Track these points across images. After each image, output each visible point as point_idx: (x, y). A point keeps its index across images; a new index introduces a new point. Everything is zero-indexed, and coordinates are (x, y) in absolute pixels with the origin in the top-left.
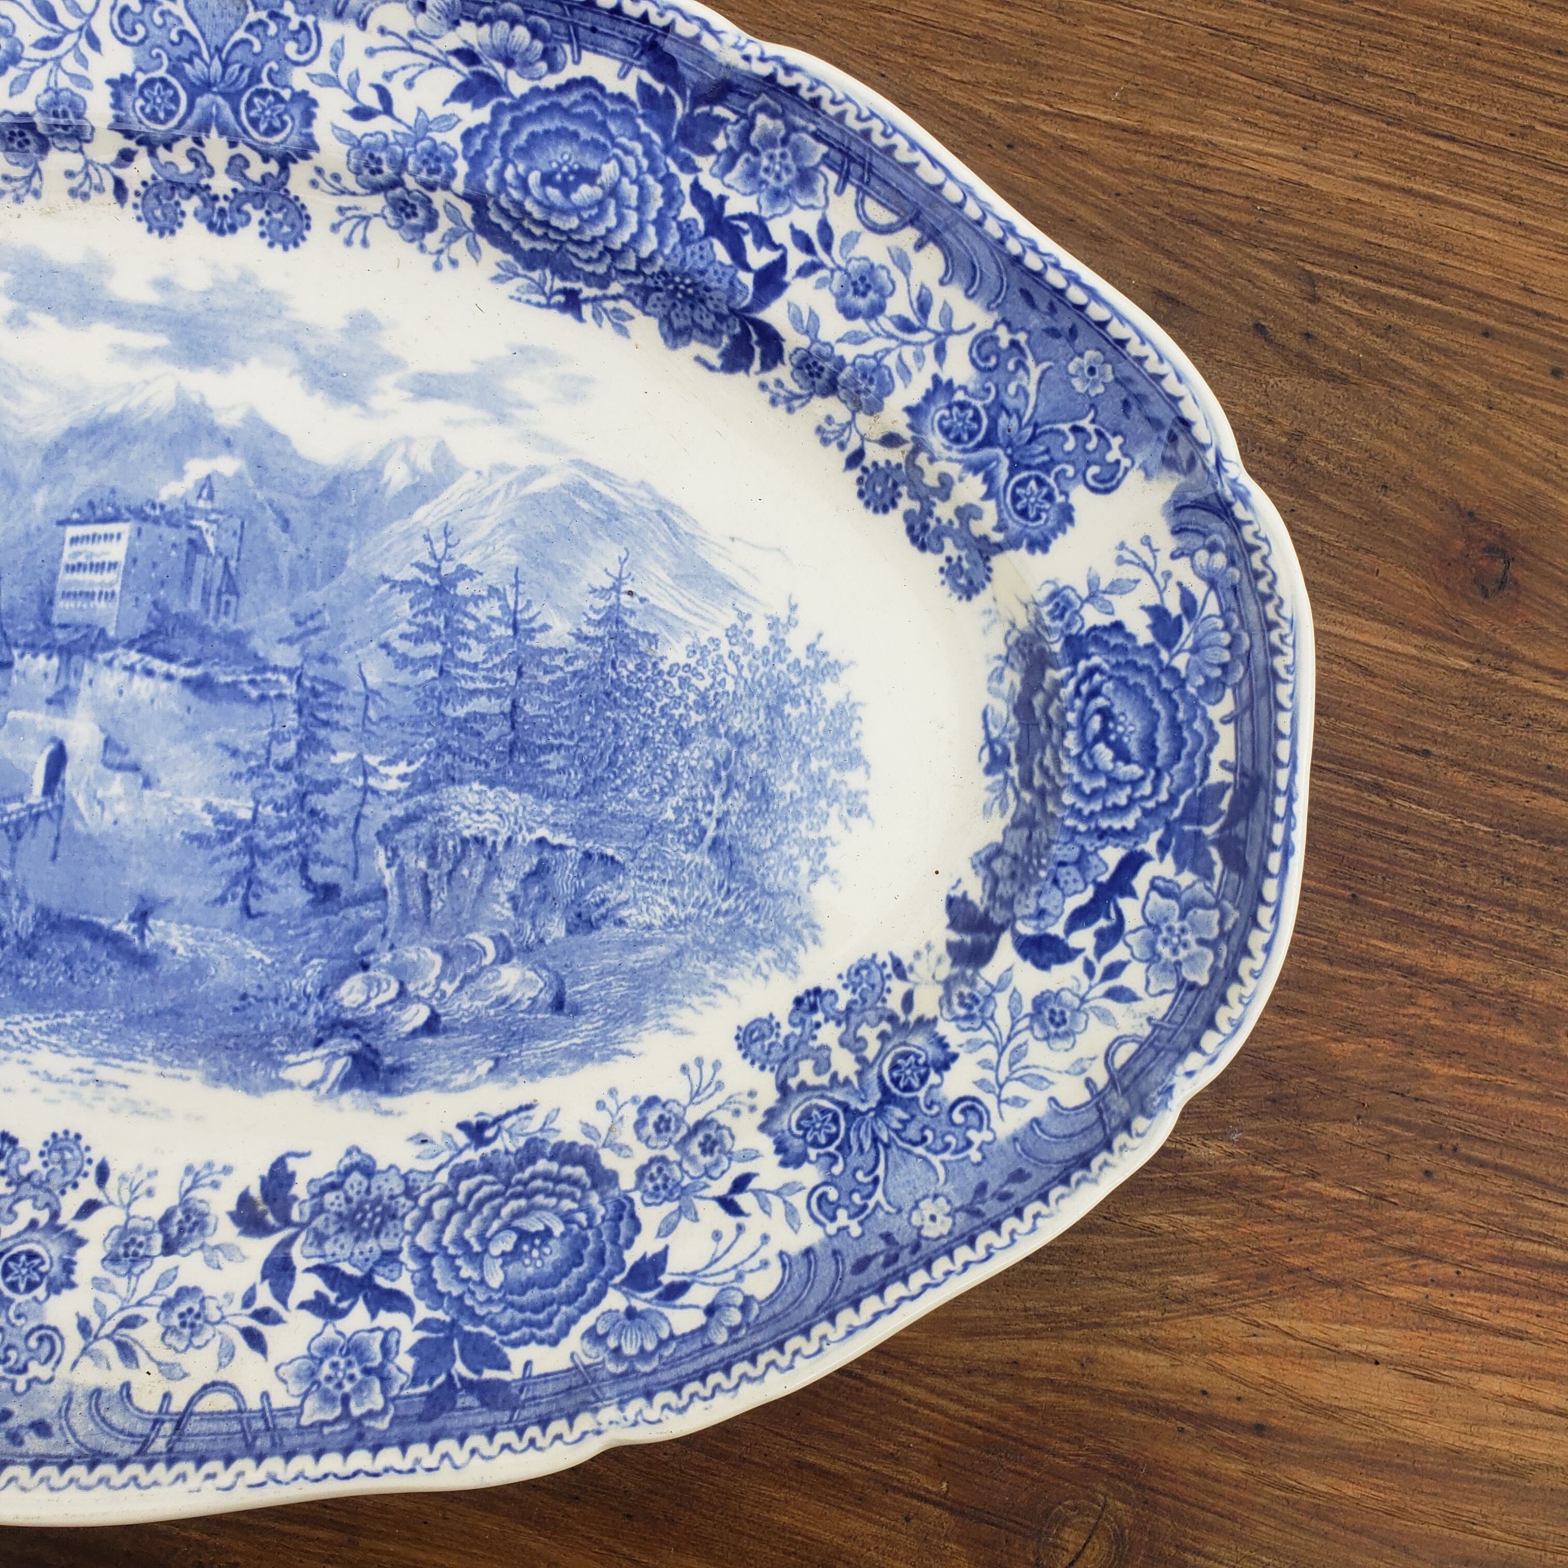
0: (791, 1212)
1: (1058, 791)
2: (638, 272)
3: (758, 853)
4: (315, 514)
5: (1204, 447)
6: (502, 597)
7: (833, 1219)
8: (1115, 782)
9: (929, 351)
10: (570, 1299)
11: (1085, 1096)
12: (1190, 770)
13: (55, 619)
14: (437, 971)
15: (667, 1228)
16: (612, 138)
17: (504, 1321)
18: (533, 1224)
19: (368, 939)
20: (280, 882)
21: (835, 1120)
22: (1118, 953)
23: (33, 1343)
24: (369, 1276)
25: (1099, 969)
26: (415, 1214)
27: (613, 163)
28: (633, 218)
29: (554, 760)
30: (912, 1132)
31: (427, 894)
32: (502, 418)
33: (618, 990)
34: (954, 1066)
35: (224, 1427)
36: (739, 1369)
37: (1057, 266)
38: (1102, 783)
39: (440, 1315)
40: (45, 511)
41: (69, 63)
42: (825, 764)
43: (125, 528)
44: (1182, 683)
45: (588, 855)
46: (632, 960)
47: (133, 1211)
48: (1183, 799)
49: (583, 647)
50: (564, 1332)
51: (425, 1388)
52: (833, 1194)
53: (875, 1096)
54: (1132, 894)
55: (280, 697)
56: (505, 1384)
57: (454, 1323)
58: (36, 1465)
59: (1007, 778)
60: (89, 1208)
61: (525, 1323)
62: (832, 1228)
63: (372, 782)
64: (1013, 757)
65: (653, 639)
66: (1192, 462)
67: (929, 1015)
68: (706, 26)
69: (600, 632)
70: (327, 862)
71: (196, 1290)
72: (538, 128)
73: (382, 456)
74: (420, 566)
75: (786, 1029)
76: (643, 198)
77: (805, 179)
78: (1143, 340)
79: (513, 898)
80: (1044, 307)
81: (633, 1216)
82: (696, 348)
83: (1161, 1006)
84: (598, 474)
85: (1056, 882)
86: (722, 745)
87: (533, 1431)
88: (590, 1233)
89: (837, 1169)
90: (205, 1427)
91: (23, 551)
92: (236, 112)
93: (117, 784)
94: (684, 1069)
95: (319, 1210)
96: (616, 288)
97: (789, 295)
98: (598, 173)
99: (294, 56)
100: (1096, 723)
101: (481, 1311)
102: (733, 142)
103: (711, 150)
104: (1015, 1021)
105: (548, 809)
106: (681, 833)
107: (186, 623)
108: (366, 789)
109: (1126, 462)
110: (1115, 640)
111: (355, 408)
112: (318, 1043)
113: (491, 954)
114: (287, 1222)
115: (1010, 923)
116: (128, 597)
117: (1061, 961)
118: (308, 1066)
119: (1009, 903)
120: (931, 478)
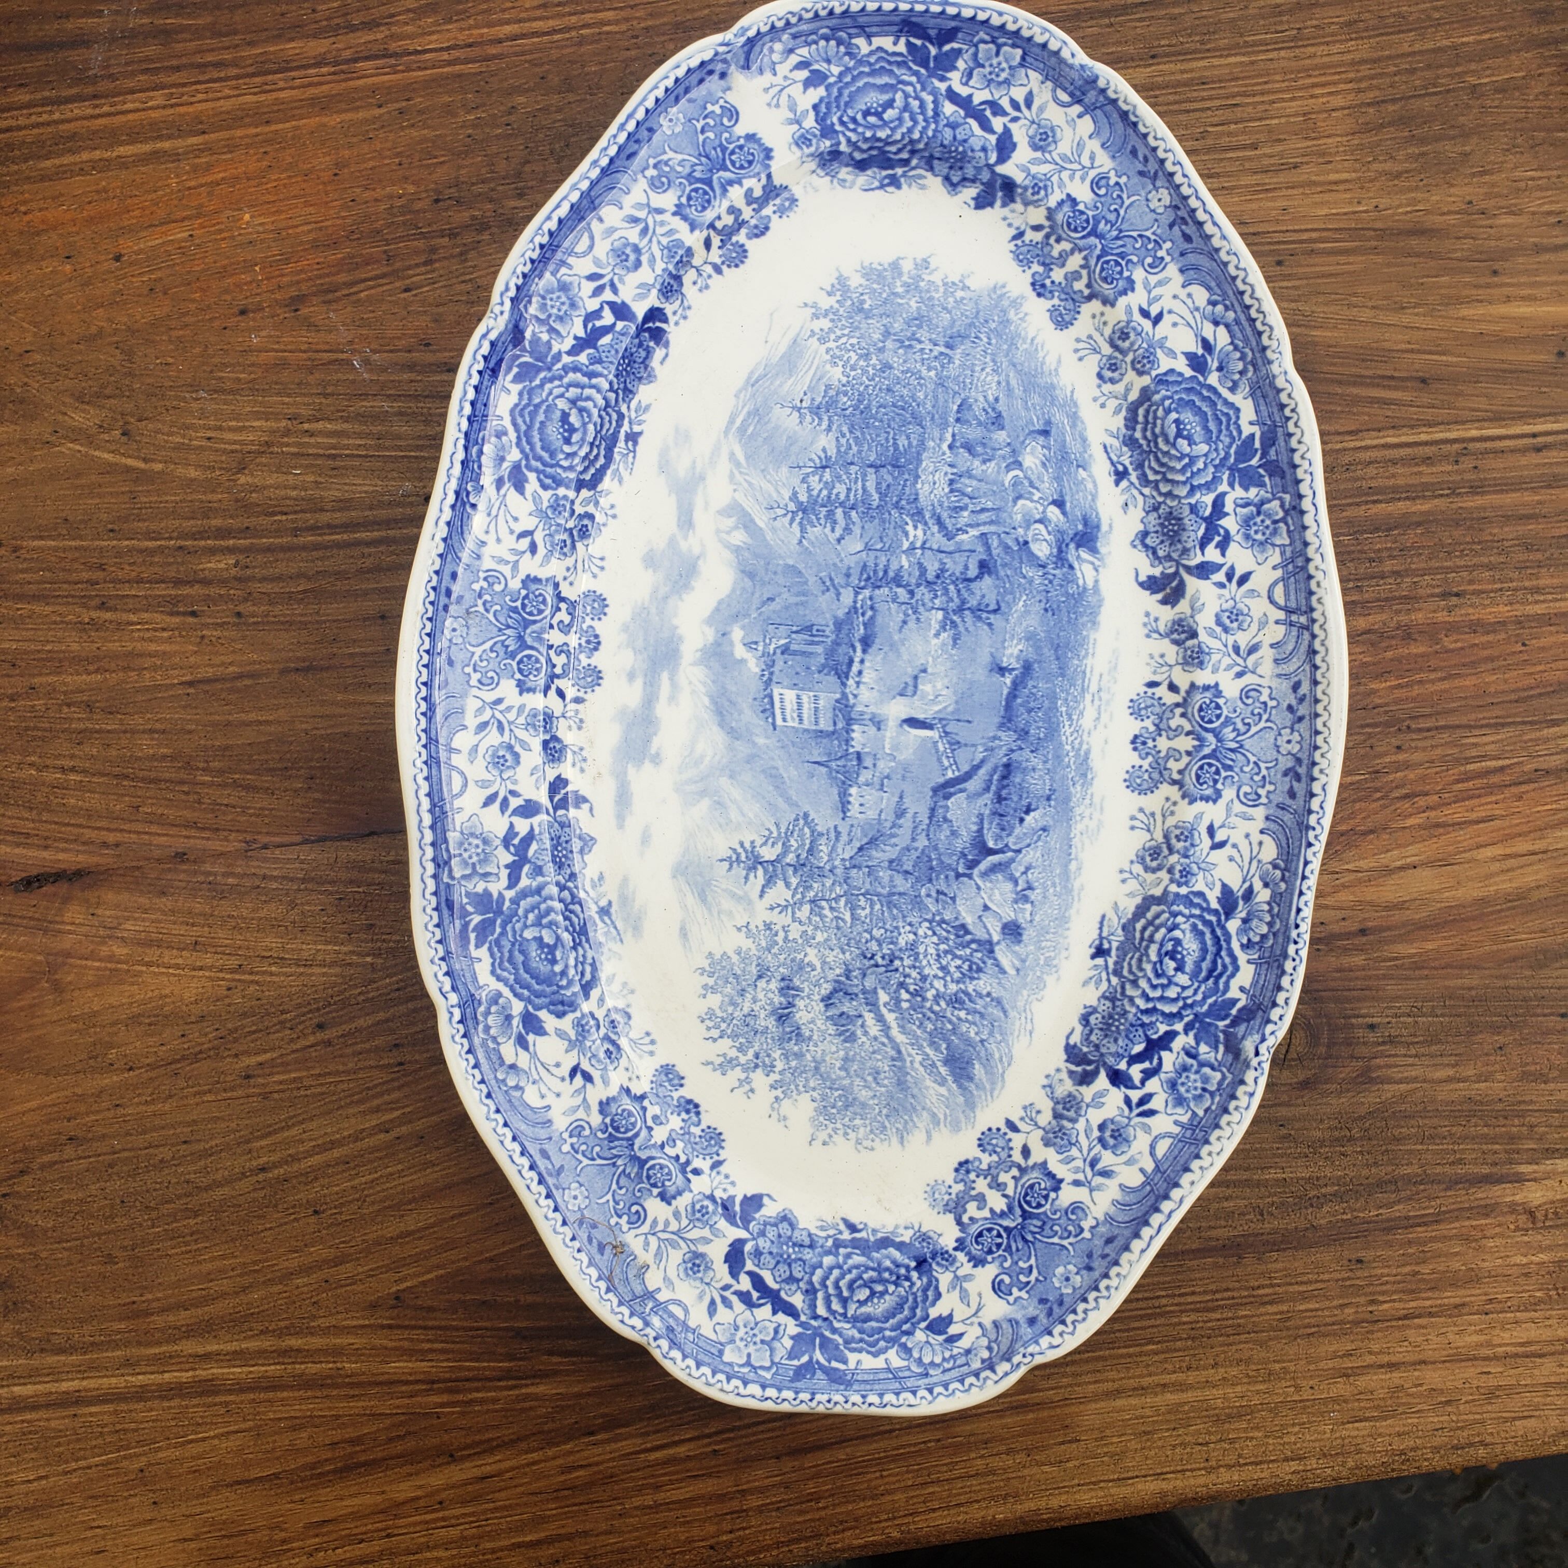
0: (1160, 284)
1: (912, 142)
2: (616, 392)
3: (954, 321)
4: (763, 584)
5: (716, 54)
6: (808, 475)
7: (1162, 259)
8: (906, 107)
9: (659, 218)
10: (1213, 404)
11: (1087, 118)
12: (899, 64)
13: (831, 729)
14: (1028, 503)
15: (1172, 354)
16: (543, 402)
17: (1227, 440)
18: (1172, 430)
19: (1010, 543)
20: (978, 593)
21: (1107, 262)
22: (1005, 103)
23: (1250, 701)
24: (1205, 519)
25: (1016, 114)
26: (1168, 502)
27: (557, 401)
28: (587, 392)
29: (902, 442)
30: (1112, 217)
31: (983, 510)
32: (702, 478)
33: (1036, 399)
34: (1074, 195)
35: (1292, 587)
36: (1248, 300)
37: (615, 136)
38: (906, 115)
39: (1225, 477)
40: (767, 737)
41: (511, 716)
42: (898, 284)
43: (776, 692)
44: (848, 69)
45: (958, 420)
46: (1018, 392)
47: (1173, 662)
48: (915, 68)
49: (834, 428)
50: (1232, 405)
51: (1267, 479)
52: (1149, 260)
53: (1093, 240)
54: (970, 96)
55: (871, 598)
56: (1262, 434)
57: (1230, 469)
58: (1315, 683)
59: (904, 175)
60: (1173, 688)
61: (1228, 428)
62: (1168, 259)
63: (918, 545)
64: (890, 172)
65: (828, 387)
66: (725, 61)
67: (1045, 213)
68: (484, 336)
69: (826, 418)
70: (966, 568)
71: (1217, 615)
72: (538, 445)
73: (727, 546)
74: (792, 520)
75: (1056, 301)
76: (577, 385)
77: (564, 287)
78: (656, 87)
79: (984, 462)
80: (636, 146)
81: (1165, 374)
82: (655, 363)
83: (1035, 76)
84: (732, 421)
85: (965, 141)
86: (889, 344)
87: (1287, 412)
88: (1176, 397)
89: (1135, 259)
90: (1293, 597)
91: (792, 749)
92: (535, 622)
93: (925, 687)
94: (1080, 359)
95: (1168, 558)
96: (624, 409)
97: (628, 301)
98: (563, 411)
99: (502, 586)
100: (872, 119)
101: (1222, 454)
102: (544, 329)
103: (549, 342)
104: (1046, 162)
105: (931, 444)
106: (943, 367)
107: (830, 653)
108: (923, 548)
109: (721, 102)
110: (823, 109)
111: (700, 562)
112: (1071, 567)
113: (1017, 472)
114: (1176, 573)
115: (989, 166)
116: (817, 687)
117: (1011, 136)
118: (1085, 572)
119: (978, 169)
120: (729, 220)
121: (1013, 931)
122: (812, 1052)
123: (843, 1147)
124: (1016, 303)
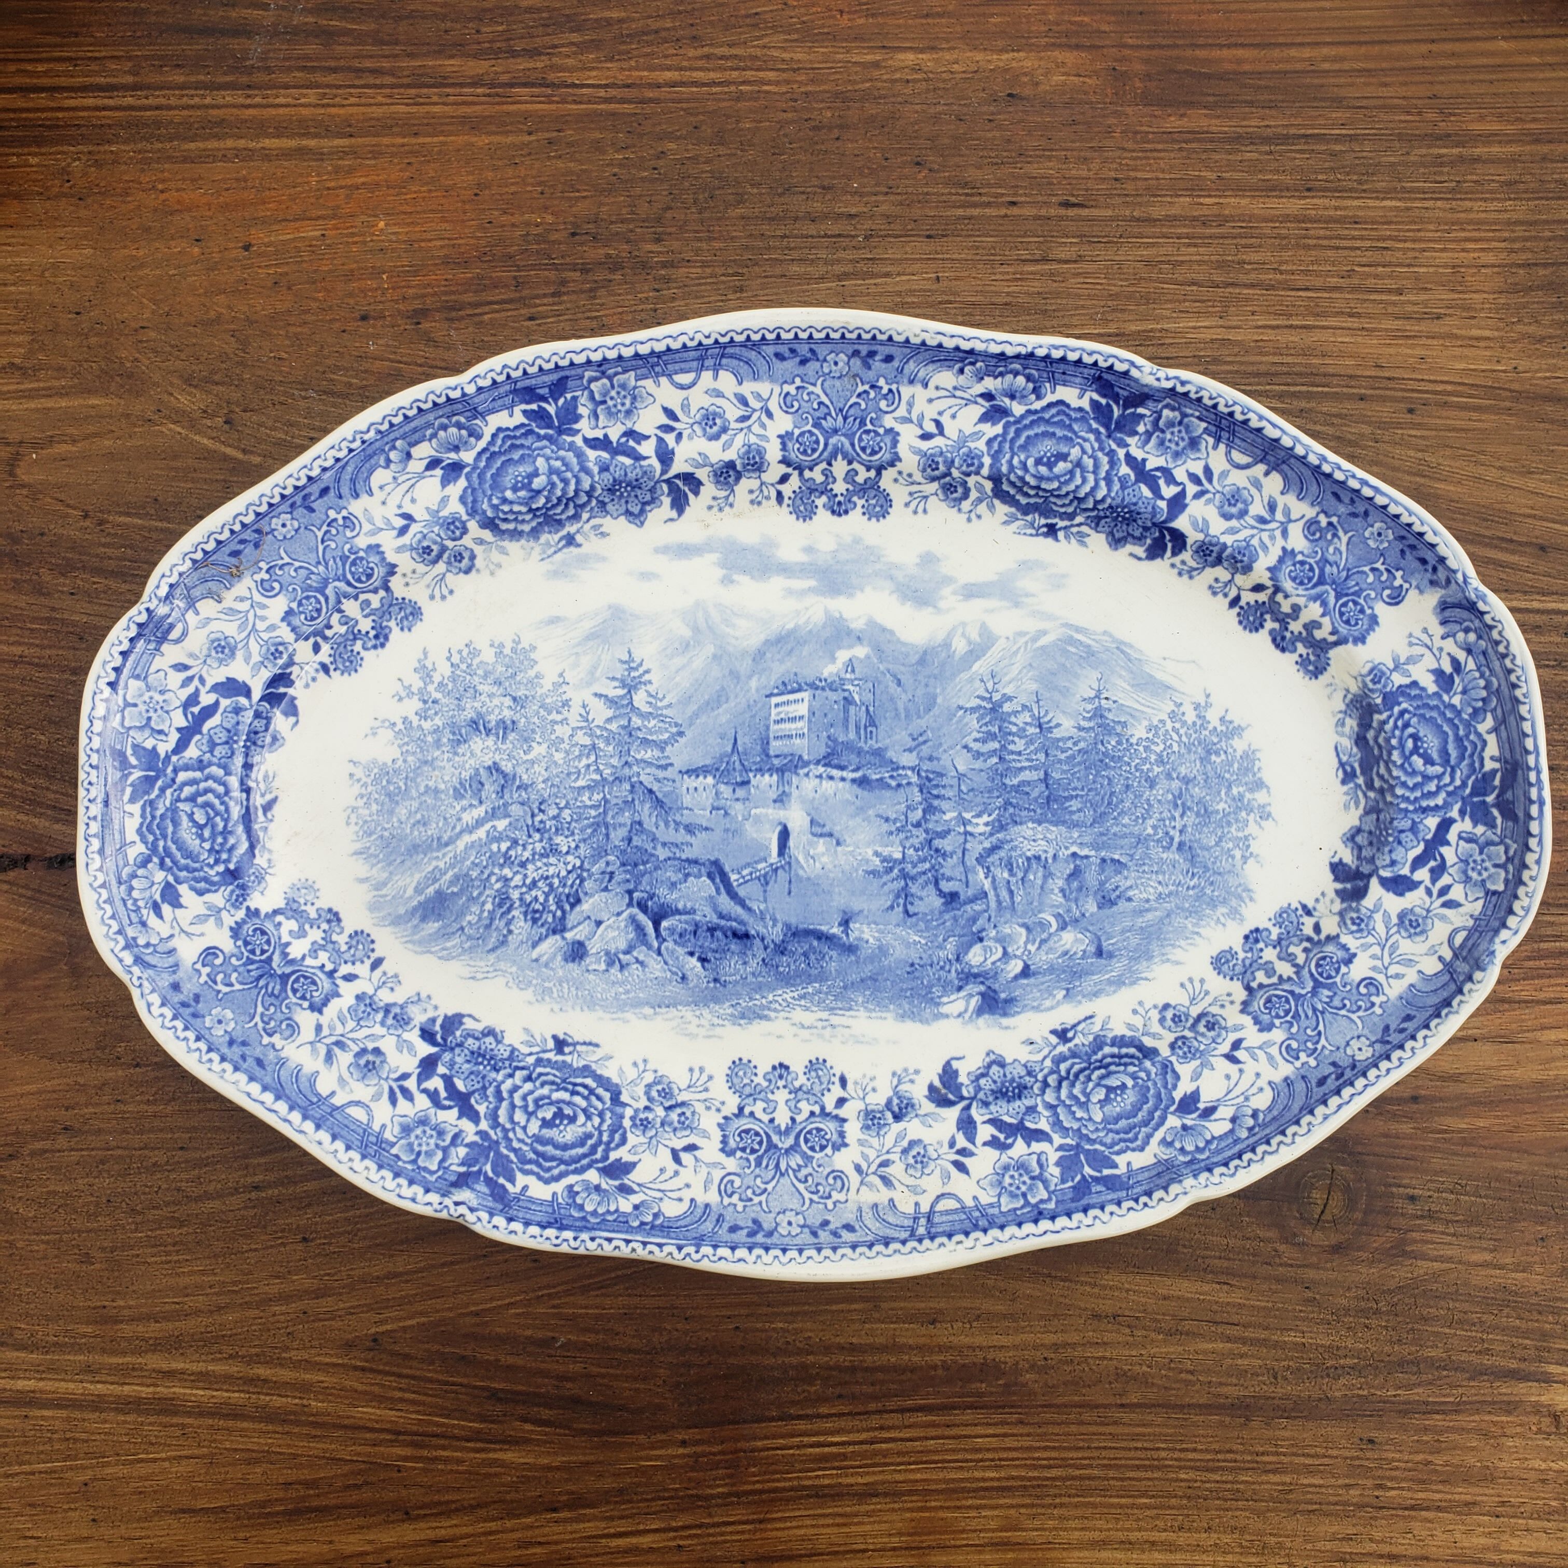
0: (1270, 1058)
1: (1392, 788)
2: (1094, 508)
3: (1208, 849)
4: (915, 674)
5: (1454, 572)
6: (1031, 710)
7: (1298, 1058)
8: (1427, 778)
9: (1278, 533)
10: (1146, 1123)
11: (1440, 966)
12: (1472, 765)
13: (772, 753)
14: (1024, 938)
15: (1196, 1076)
16: (1075, 433)
17: (1108, 1140)
18: (1113, 1082)
19: (980, 923)
20: (924, 894)
21: (1287, 1001)
22: (1445, 880)
23: (831, 1181)
24: (1021, 1122)
25: (1435, 892)
26: (1038, 1085)
27: (1077, 448)
28: (1091, 478)
29: (1075, 805)
30: (1337, 1002)
31: (1011, 892)
32: (1017, 605)
33: (1134, 941)
34: (1355, 960)
35: (956, 1217)
36: (1260, 1149)
37: (1354, 476)
38: (1419, 779)
39: (1069, 1141)
40: (757, 690)
41: (756, 429)
42: (1241, 789)
43: (805, 695)
44: (1459, 713)
45: (1103, 860)
46: (1140, 922)
47: (868, 1100)
48: (1470, 783)
49: (1083, 734)
50: (1146, 1142)
51: (1070, 1184)
52: (1294, 1045)
53: (1310, 984)
54: (1448, 843)
55: (909, 784)
56: (1119, 1176)
57: (1078, 1145)
58: (854, 1247)
59: (1357, 786)
60: (841, 1102)
61: (1121, 1140)
62: (1298, 1064)
63: (969, 828)
64: (1358, 772)
65: (1124, 724)
66: (1448, 581)
67: (1334, 933)
68: (1132, 364)
69: (1092, 724)
70: (949, 879)
71: (920, 1141)
72: (1031, 433)
73: (950, 635)
74: (983, 698)
75: (1241, 955)
76: (1097, 466)
77: (1194, 443)
78: (1411, 514)
79: (1062, 890)
80: (1347, 500)
81: (1174, 1071)
82: (1129, 548)
83: (1478, 907)
84: (1078, 630)
85: (1400, 843)
86: (1176, 784)
87: (1144, 1199)
88: (1150, 1084)
89: (1294, 1030)
90: (944, 1218)
91: (747, 715)
92: (853, 445)
93: (821, 845)
94: (1182, 985)
95: (978, 1089)
96: (1079, 519)
97: (1188, 511)
98: (1068, 454)
99: (884, 408)
100: (1410, 744)
101: (1093, 1136)
102: (1149, 427)
103: (1136, 433)
104: (1388, 929)
105: (1076, 835)
106: (1158, 841)
107: (849, 746)
108: (966, 833)
109: (1406, 586)
110: (1414, 692)
111: (930, 609)
112: (960, 989)
113: (1055, 925)
114: (962, 1098)
115: (1375, 871)
116: (813, 736)
117: (1410, 889)
118: (956, 1004)
119: (1372, 860)
120: (1286, 608)
121: (577, 952)
122: (442, 756)
123: (349, 794)
124: (1234, 913)
